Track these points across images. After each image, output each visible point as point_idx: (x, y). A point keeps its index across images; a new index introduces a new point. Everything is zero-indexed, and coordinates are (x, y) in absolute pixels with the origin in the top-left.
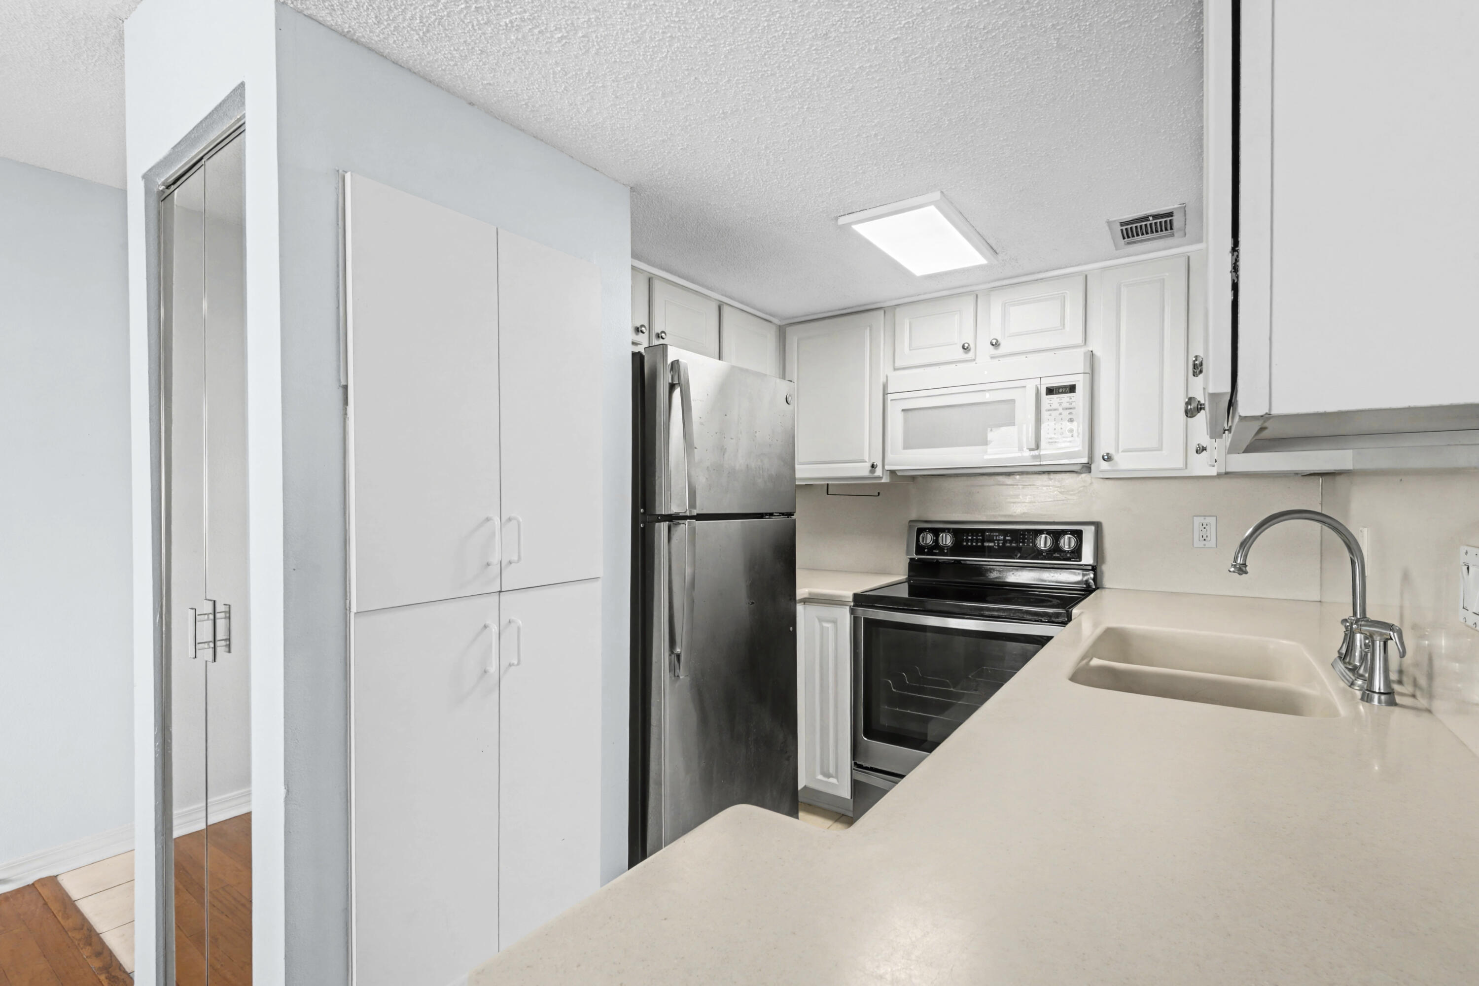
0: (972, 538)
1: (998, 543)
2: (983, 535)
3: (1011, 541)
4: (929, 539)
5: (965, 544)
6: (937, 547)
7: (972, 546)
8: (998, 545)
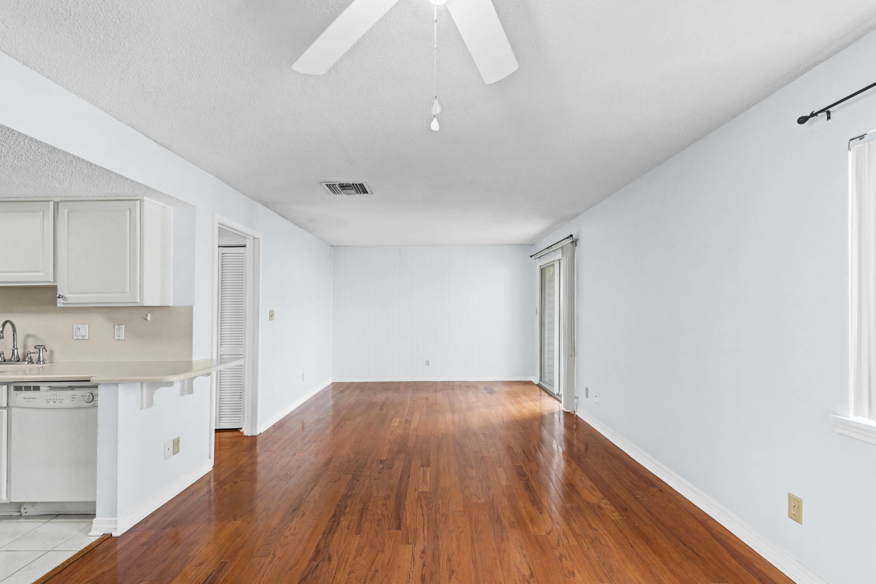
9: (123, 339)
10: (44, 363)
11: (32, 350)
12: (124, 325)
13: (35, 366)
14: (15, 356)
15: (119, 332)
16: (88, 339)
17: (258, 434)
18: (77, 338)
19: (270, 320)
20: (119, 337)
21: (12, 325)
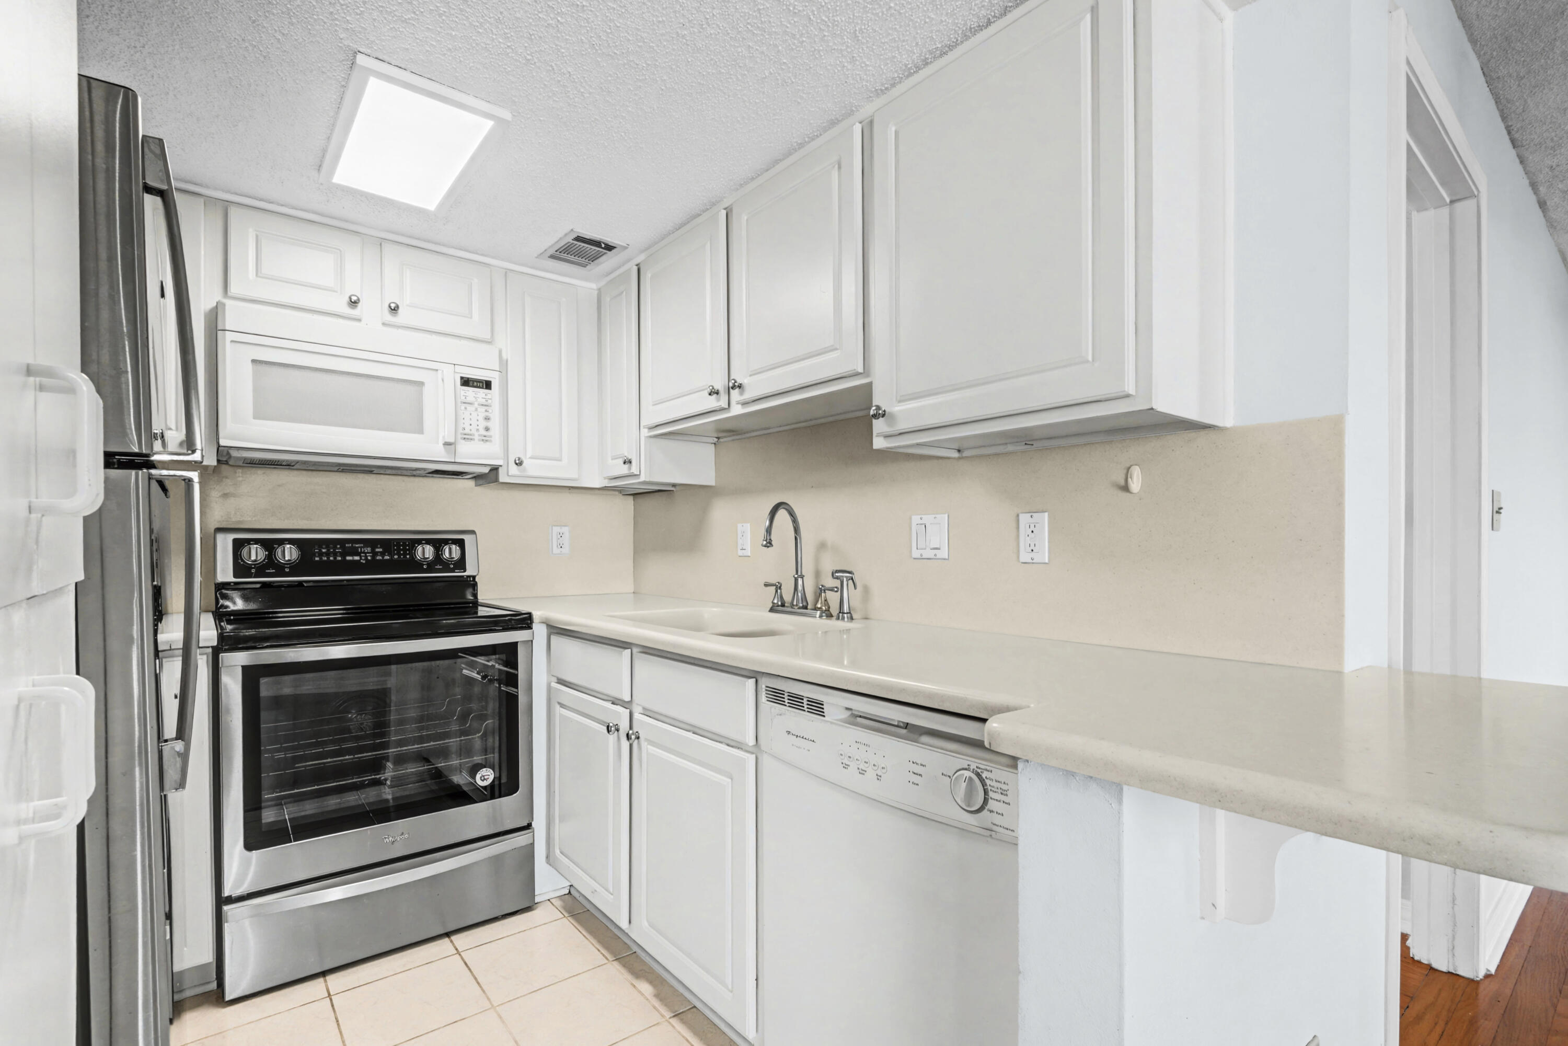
0: (328, 550)
1: (366, 557)
2: (343, 547)
3: (383, 554)
4: (256, 554)
5: (317, 559)
6: (271, 565)
7: (328, 561)
8: (366, 559)
9: (1047, 561)
10: (852, 618)
11: (830, 582)
12: (1046, 514)
13: (833, 623)
14: (800, 594)
15: (1032, 535)
16: (947, 558)
17: (1481, 975)
18: (921, 555)
19: (1493, 529)
20: (1032, 555)
21: (792, 514)
